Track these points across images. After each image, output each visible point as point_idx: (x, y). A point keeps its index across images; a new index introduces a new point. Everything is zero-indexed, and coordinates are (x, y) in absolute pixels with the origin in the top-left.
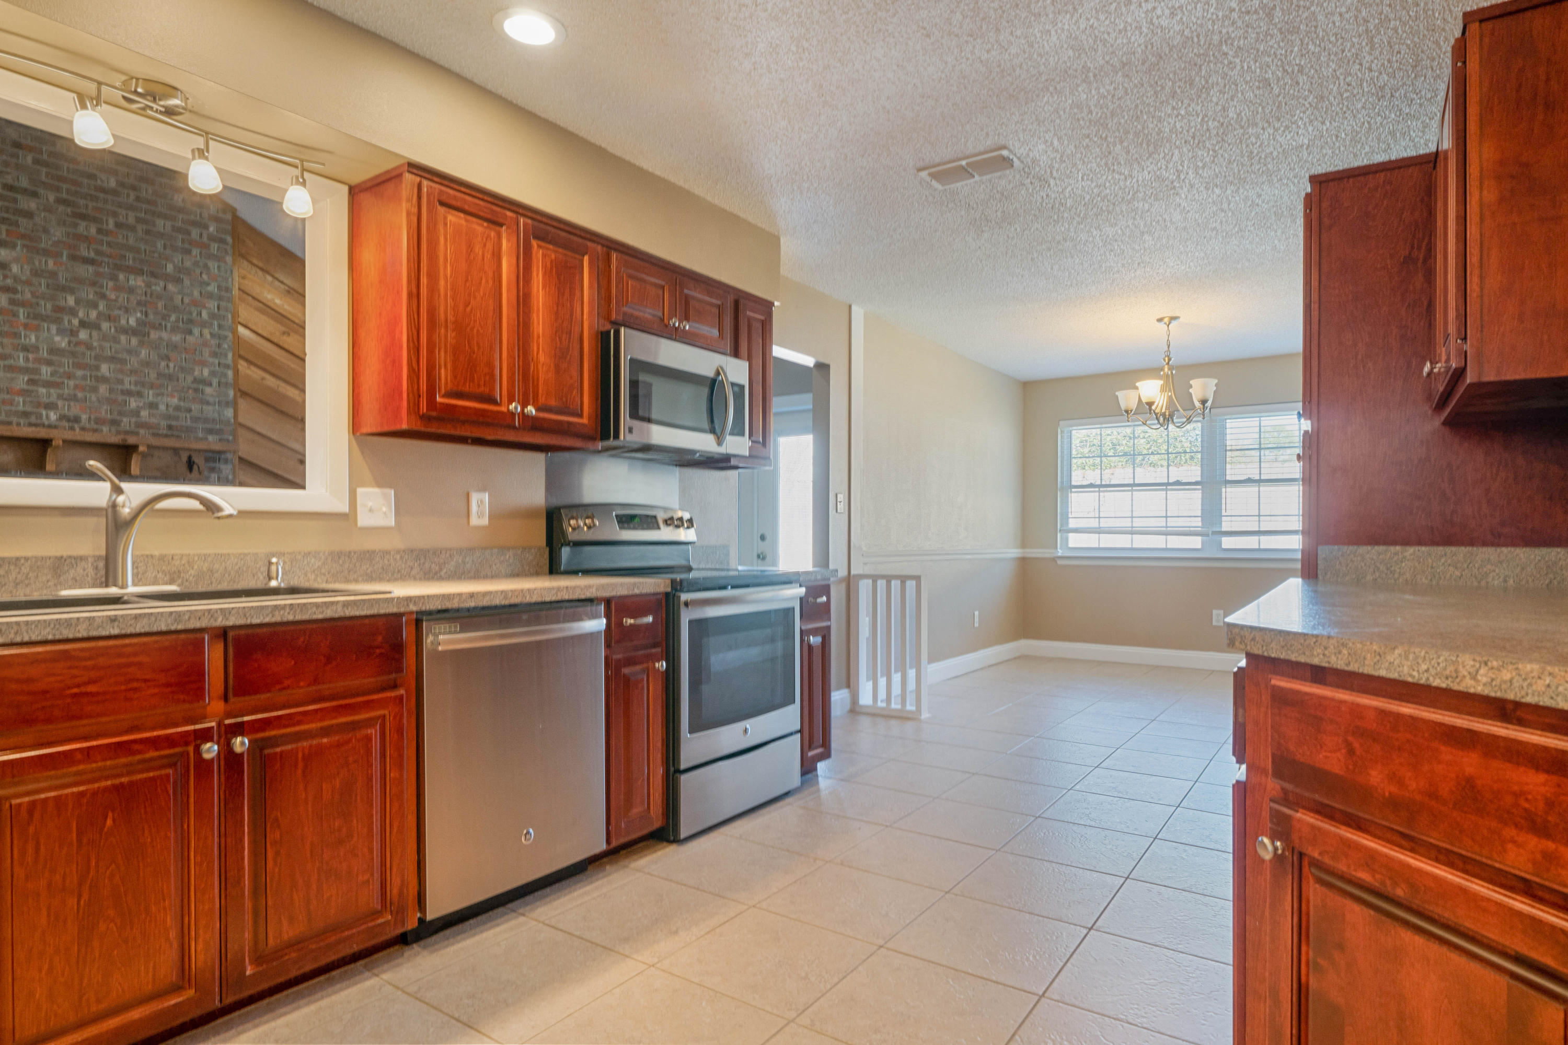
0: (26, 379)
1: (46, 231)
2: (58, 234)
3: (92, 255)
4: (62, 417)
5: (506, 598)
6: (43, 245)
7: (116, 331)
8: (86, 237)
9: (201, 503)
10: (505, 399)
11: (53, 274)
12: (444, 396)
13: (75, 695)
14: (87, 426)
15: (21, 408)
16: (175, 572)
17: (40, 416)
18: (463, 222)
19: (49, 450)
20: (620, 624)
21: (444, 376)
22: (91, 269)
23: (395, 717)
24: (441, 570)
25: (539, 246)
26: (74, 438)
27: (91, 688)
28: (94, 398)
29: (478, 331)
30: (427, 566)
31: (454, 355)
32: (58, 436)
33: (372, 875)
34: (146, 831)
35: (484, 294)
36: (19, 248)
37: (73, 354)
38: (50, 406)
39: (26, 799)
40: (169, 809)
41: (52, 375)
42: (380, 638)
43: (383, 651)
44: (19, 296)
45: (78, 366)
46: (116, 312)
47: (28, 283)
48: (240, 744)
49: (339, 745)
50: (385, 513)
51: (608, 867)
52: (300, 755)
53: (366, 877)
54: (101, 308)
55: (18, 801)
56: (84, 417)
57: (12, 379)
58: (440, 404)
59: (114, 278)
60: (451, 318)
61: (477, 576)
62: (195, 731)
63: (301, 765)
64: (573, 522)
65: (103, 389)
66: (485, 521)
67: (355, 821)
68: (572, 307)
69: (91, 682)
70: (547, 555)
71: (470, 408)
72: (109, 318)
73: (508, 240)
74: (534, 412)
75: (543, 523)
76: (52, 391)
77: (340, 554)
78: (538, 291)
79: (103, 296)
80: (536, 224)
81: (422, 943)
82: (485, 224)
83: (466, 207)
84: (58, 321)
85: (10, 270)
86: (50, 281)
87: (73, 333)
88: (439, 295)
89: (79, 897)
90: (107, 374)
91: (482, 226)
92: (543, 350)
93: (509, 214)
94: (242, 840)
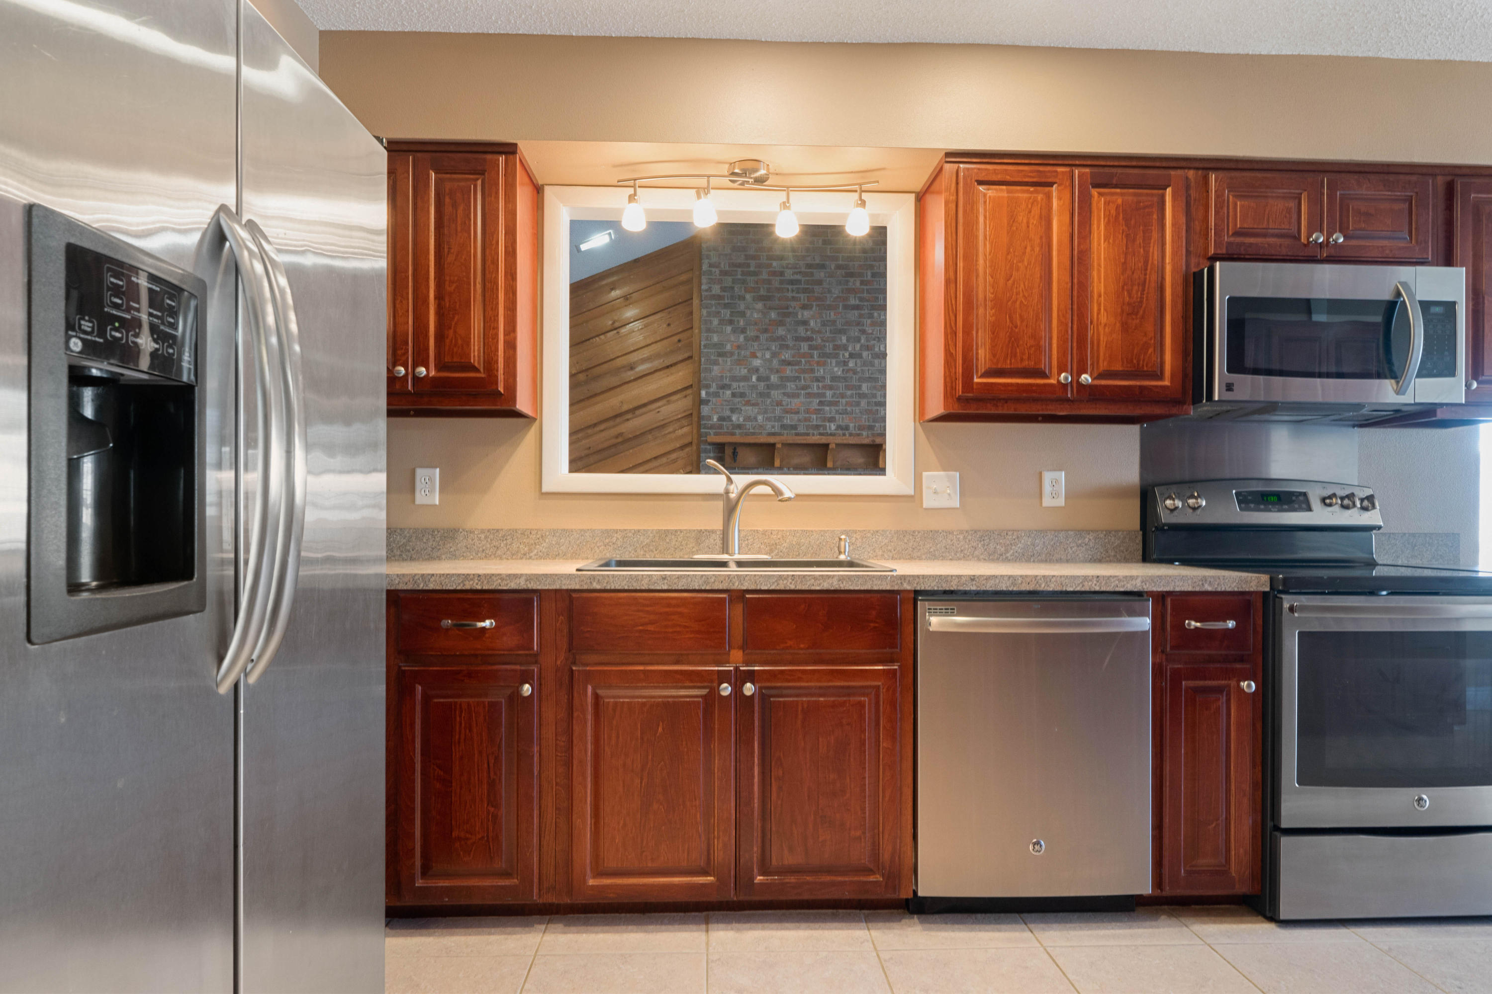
0: (818, 401)
1: (830, 291)
2: (837, 292)
3: (857, 302)
4: (839, 427)
5: (1014, 584)
6: (828, 303)
7: (872, 357)
8: (854, 289)
9: (773, 490)
10: (1055, 370)
11: (834, 322)
12: (982, 376)
13: (640, 631)
14: (854, 432)
15: (815, 423)
16: (773, 545)
17: (825, 427)
18: (1005, 194)
19: (829, 452)
20: (1179, 626)
21: (983, 356)
22: (856, 312)
23: (888, 690)
24: (1007, 551)
25: (1100, 194)
26: (845, 442)
27: (651, 628)
28: (857, 411)
29: (1021, 302)
30: (992, 546)
31: (993, 333)
32: (833, 441)
33: (864, 833)
34: (684, 743)
35: (1029, 263)
36: (814, 308)
37: (845, 379)
38: (832, 420)
39: (612, 700)
40: (700, 729)
41: (832, 397)
42: (874, 613)
43: (877, 625)
44: (814, 343)
45: (848, 388)
46: (872, 342)
47: (819, 332)
48: (749, 689)
49: (834, 705)
50: (949, 494)
51: (1163, 917)
52: (800, 708)
53: (858, 833)
54: (862, 341)
55: (608, 700)
56: (851, 425)
57: (810, 402)
58: (978, 384)
59: (871, 316)
60: (990, 296)
61: (1049, 559)
62: (718, 671)
63: (800, 716)
64: (1169, 502)
65: (863, 403)
66: (1061, 502)
67: (848, 780)
68: (1147, 253)
69: (651, 623)
70: (1140, 538)
71: (1011, 385)
72: (868, 348)
73: (1059, 198)
74: (1090, 380)
75: (1137, 503)
76: (833, 408)
77: (905, 533)
78: (1099, 245)
79: (863, 332)
80: (1096, 170)
81: (923, 916)
82: (1032, 189)
83: (1008, 178)
84: (836, 356)
85: (809, 325)
86: (832, 328)
87: (845, 363)
88: (977, 276)
89: (642, 779)
90: (867, 392)
91: (1028, 192)
92: (1105, 310)
93: (1060, 169)
94: (752, 769)
